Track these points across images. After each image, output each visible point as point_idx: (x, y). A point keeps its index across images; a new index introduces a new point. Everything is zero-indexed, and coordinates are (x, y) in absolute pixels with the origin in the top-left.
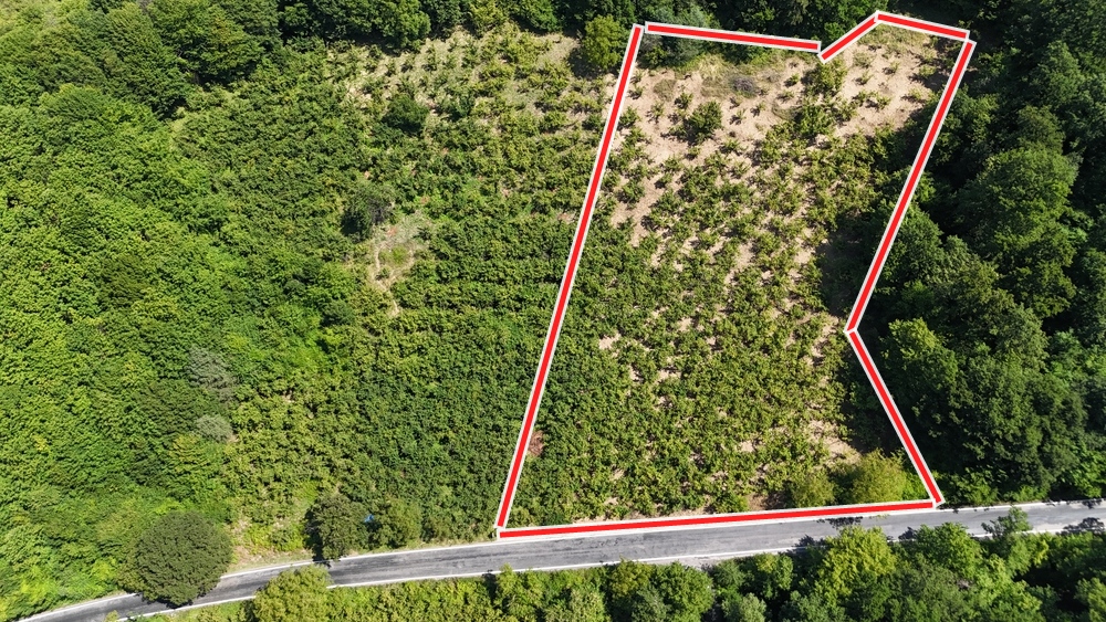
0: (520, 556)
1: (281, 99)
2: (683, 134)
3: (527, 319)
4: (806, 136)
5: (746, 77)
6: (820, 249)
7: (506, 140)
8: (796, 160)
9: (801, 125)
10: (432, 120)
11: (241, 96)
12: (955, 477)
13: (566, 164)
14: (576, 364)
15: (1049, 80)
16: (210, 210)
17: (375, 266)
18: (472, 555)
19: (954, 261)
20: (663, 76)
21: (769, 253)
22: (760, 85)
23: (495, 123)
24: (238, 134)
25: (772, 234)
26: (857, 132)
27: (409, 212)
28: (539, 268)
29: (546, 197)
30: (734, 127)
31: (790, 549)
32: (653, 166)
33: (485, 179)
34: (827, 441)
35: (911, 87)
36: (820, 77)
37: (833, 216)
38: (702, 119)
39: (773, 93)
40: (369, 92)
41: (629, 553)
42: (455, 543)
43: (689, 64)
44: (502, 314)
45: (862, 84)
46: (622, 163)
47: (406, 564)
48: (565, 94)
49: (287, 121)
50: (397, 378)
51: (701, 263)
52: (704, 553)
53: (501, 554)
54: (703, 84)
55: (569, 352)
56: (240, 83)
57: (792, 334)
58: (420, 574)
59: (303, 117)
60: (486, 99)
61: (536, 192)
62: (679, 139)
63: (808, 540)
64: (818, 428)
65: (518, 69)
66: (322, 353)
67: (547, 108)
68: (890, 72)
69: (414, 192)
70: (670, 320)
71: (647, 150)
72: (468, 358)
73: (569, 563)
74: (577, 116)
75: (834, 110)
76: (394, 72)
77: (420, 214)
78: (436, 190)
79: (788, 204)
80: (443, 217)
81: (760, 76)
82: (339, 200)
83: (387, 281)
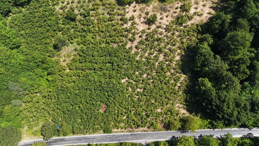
0: (97, 139)
1: (37, 11)
2: (147, 22)
3: (102, 74)
4: (180, 24)
5: (165, 7)
6: (182, 56)
7: (99, 23)
8: (177, 30)
9: (179, 21)
10: (79, 17)
11: (27, 10)
12: (214, 121)
13: (115, 30)
14: (115, 87)
15: (247, 11)
16: (16, 43)
17: (62, 58)
18: (85, 138)
19: (217, 62)
20: (142, 6)
21: (168, 57)
22: (168, 9)
23: (96, 18)
24: (25, 21)
25: (169, 51)
26: (194, 23)
27: (72, 43)
28: (107, 60)
29: (109, 39)
30: (161, 21)
31: (169, 139)
32: (138, 31)
33: (93, 34)
34: (180, 109)
35: (209, 10)
36: (185, 7)
37: (186, 47)
38: (151, 19)
39: (172, 11)
40: (62, 9)
41: (126, 139)
42: (81, 135)
43: (149, 3)
44: (96, 72)
45: (196, 9)
46: (130, 31)
47: (68, 141)
48: (115, 10)
49: (39, 17)
50: (67, 89)
51: (150, 59)
52: (146, 140)
53: (93, 138)
54: (153, 8)
55: (113, 83)
56: (26, 6)
57: (173, 79)
58: (71, 143)
59: (43, 16)
60: (94, 12)
61: (107, 38)
62: (146, 24)
63: (174, 137)
64: (178, 106)
65: (103, 3)
66: (48, 82)
67: (110, 14)
68: (204, 6)
69: (73, 38)
70: (141, 75)
71: (137, 27)
72: (86, 84)
73: (110, 141)
74: (118, 17)
75: (188, 17)
76: (69, 4)
77: (75, 44)
78: (79, 37)
79: (174, 43)
80: (81, 45)
81: (168, 6)
82: (53, 39)
83: (66, 62)
